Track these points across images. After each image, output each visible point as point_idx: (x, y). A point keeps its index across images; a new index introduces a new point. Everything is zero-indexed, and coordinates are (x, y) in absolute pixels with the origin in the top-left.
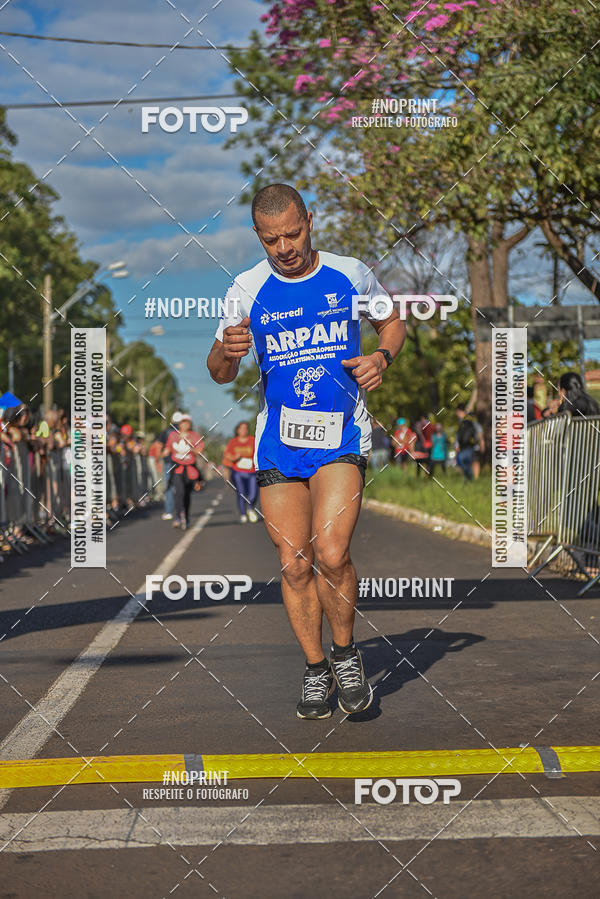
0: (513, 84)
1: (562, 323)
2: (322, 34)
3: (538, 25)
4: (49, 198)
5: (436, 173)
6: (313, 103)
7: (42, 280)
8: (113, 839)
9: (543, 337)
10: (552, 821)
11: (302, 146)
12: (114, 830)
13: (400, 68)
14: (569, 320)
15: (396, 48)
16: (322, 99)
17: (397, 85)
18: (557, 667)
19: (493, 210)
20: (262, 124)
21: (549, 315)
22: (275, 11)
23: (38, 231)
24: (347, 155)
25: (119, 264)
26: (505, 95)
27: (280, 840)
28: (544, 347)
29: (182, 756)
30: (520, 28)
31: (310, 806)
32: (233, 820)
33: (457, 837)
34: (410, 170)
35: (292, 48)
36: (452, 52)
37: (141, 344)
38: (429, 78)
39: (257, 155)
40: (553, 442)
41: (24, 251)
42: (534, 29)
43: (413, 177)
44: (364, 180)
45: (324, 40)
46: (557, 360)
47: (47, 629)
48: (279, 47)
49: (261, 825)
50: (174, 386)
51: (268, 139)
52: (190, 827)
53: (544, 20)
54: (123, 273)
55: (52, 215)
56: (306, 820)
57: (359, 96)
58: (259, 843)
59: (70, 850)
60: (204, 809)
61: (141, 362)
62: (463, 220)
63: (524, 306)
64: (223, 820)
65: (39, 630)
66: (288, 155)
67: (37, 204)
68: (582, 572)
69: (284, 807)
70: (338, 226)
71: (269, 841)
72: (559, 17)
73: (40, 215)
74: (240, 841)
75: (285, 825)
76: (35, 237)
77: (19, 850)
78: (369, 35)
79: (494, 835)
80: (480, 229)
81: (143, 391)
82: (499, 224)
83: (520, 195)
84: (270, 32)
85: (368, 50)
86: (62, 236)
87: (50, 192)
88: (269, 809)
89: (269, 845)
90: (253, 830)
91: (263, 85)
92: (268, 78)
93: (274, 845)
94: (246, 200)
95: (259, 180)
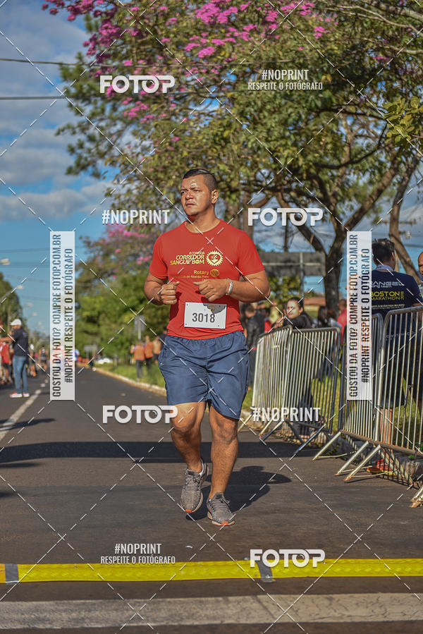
0: (258, 96)
1: (289, 264)
2: (126, 57)
3: (277, 56)
5: (204, 157)
6: (119, 105)
9: (276, 273)
10: (263, 612)
11: (111, 135)
13: (180, 82)
14: (294, 262)
15: (178, 68)
16: (126, 102)
17: (178, 94)
18: (274, 504)
19: (244, 184)
20: (84, 118)
21: (280, 258)
22: (93, 39)
24: (142, 142)
26: (253, 104)
27: (70, 626)
28: (278, 281)
29: (4, 565)
30: (264, 57)
31: (94, 601)
32: (37, 611)
33: (196, 623)
34: (185, 154)
35: (105, 65)
36: (217, 73)
38: (201, 90)
39: (79, 140)
40: (279, 346)
42: (274, 59)
43: (188, 159)
44: (154, 159)
45: (128, 61)
46: (286, 290)
48: (96, 64)
49: (57, 615)
50: (17, 302)
51: (88, 129)
52: (6, 616)
53: (281, 53)
56: (90, 611)
57: (151, 101)
58: (55, 628)
62: (222, 190)
63: (264, 251)
64: (30, 611)
66: (100, 141)
68: (298, 438)
69: (74, 602)
70: (135, 192)
71: (62, 626)
72: (291, 51)
74: (41, 626)
78: (159, 58)
79: (222, 622)
80: (234, 196)
82: (247, 194)
83: (262, 174)
84: (89, 54)
85: (158, 69)
88: (64, 603)
89: (62, 629)
90: (50, 618)
91: (84, 91)
92: (89, 85)
93: (66, 629)
94: (70, 171)
95: (80, 157)
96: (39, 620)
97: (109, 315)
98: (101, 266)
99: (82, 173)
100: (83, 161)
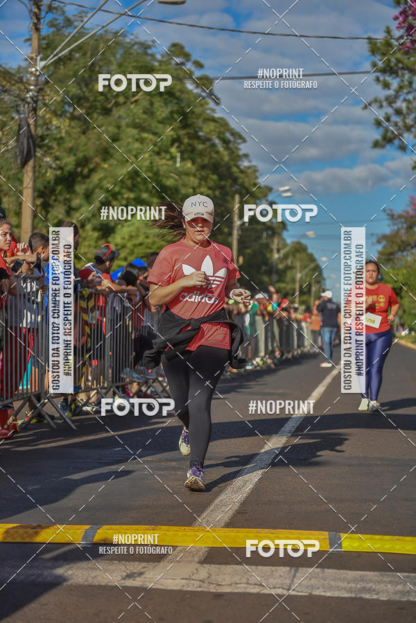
4: (239, 141)
7: (233, 198)
8: (279, 588)
12: (280, 582)
20: (391, 92)
22: (403, 13)
23: (232, 163)
25: (286, 188)
27: (397, 597)
29: (327, 533)
32: (362, 580)
37: (299, 243)
39: (386, 114)
41: (221, 178)
47: (232, 438)
48: (405, 38)
49: (382, 586)
50: (321, 274)
51: (395, 102)
52: (333, 583)
54: (289, 194)
55: (241, 153)
58: (382, 599)
59: (249, 593)
60: (342, 571)
61: (298, 255)
64: (355, 580)
65: (226, 438)
66: (408, 114)
67: (231, 146)
71: (388, 598)
73: (233, 153)
74: (367, 596)
75: (400, 587)
76: (229, 168)
77: (215, 591)
81: (299, 276)
84: (399, 27)
86: (249, 168)
87: (241, 137)
88: (388, 575)
89: (388, 600)
90: (376, 589)
91: (392, 64)
92: (396, 59)
93: (392, 601)
94: (376, 145)
95: (387, 130)
96: (364, 590)
97: (412, 288)
98: (404, 238)
99: (388, 147)
100: (389, 134)
